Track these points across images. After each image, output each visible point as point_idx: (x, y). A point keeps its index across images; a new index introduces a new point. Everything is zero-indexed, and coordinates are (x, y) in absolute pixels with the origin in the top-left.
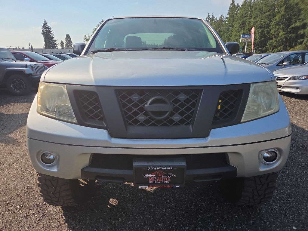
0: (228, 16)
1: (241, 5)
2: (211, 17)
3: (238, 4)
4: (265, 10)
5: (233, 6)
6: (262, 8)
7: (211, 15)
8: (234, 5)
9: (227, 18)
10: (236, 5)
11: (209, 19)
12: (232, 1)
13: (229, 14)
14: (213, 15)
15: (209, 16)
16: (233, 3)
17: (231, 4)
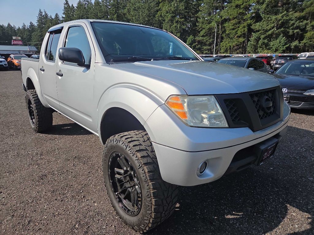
0: (64, 16)
1: (76, 7)
2: (43, 14)
3: (72, 5)
4: (100, 15)
5: (67, 6)
6: (97, 13)
7: (42, 11)
8: (69, 5)
9: (63, 17)
10: (71, 5)
11: (41, 15)
12: (66, 1)
13: (64, 14)
14: (45, 12)
15: (41, 13)
16: (67, 3)
17: (65, 4)
